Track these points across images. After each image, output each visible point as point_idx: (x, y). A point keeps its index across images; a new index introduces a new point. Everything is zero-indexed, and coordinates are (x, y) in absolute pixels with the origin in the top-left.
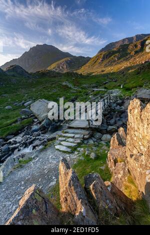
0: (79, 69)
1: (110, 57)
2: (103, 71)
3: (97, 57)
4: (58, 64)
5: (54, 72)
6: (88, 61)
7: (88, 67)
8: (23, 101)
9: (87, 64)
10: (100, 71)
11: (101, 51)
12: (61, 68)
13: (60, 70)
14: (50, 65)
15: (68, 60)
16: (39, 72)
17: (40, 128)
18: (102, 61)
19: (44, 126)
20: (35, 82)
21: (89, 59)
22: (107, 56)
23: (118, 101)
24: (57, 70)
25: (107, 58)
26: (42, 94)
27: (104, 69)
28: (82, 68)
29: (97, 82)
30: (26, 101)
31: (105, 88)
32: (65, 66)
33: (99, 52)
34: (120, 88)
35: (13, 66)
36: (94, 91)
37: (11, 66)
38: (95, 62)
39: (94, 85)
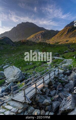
0: (50, 39)
1: (73, 31)
2: (67, 41)
3: (64, 31)
4: (35, 35)
5: (31, 41)
6: (57, 33)
7: (56, 38)
8: (3, 65)
9: (56, 36)
10: (65, 41)
11: (67, 26)
12: (37, 38)
13: (37, 39)
14: (30, 36)
15: (43, 33)
16: (21, 41)
17: (5, 90)
18: (67, 33)
19: (8, 89)
20: (15, 50)
21: (57, 32)
22: (71, 30)
23: (67, 72)
24: (34, 39)
25: (71, 31)
26: (17, 60)
27: (68, 39)
28: (53, 38)
29: (60, 51)
30: (5, 64)
31: (63, 57)
32: (40, 37)
33: (65, 27)
34: (73, 59)
35: (3, 37)
36: (54, 59)
37: (2, 38)
38: (62, 34)
39: (57, 53)
